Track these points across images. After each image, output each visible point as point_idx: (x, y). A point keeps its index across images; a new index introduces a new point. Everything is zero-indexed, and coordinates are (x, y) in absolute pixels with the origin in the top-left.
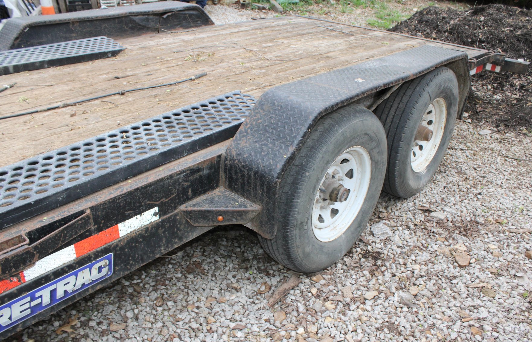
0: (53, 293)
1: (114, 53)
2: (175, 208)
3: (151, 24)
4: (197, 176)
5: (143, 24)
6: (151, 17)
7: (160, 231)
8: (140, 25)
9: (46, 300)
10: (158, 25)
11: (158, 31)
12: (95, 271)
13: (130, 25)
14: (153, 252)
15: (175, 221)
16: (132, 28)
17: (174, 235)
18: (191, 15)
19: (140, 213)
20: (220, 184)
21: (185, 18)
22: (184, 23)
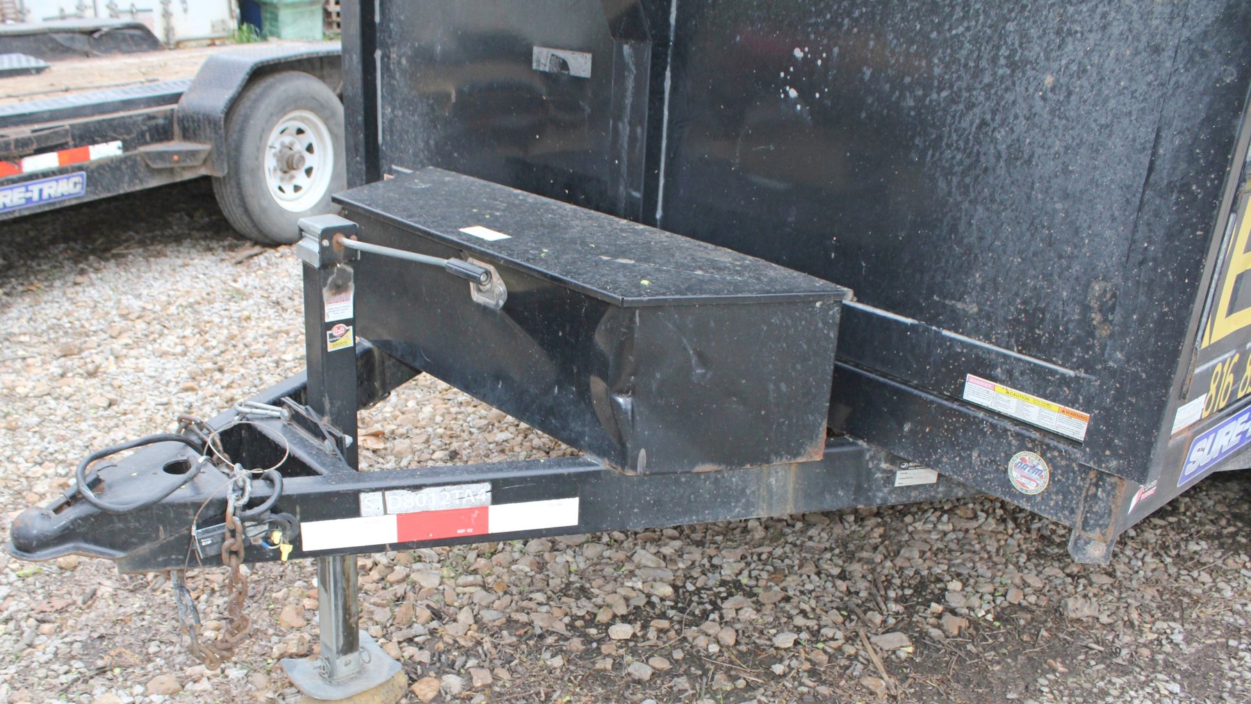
0: (41, 191)
1: (39, 70)
2: (135, 148)
3: (77, 46)
4: (153, 122)
5: (68, 44)
6: (77, 36)
7: (124, 167)
8: (62, 46)
9: (36, 196)
10: (87, 48)
11: (87, 55)
12: (71, 185)
13: (50, 46)
14: (118, 186)
15: (135, 161)
16: (53, 50)
17: (135, 175)
18: (132, 37)
19: (106, 141)
20: (176, 137)
21: (124, 40)
22: (123, 46)
